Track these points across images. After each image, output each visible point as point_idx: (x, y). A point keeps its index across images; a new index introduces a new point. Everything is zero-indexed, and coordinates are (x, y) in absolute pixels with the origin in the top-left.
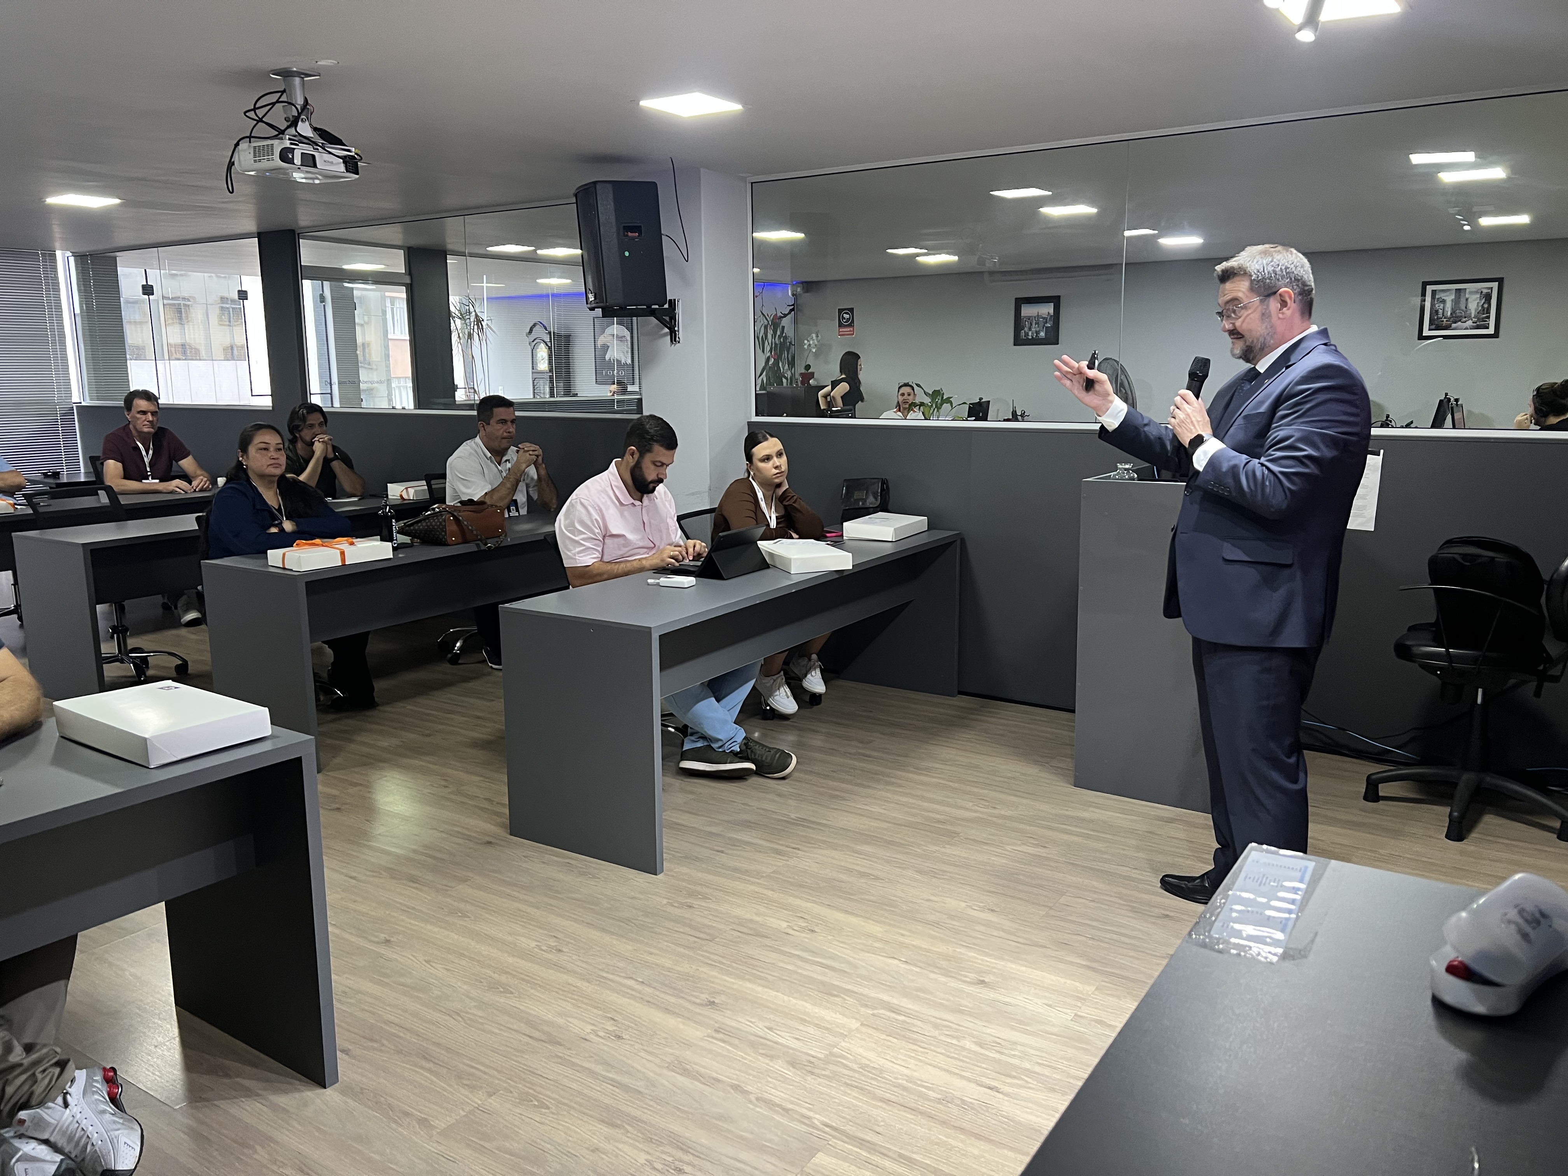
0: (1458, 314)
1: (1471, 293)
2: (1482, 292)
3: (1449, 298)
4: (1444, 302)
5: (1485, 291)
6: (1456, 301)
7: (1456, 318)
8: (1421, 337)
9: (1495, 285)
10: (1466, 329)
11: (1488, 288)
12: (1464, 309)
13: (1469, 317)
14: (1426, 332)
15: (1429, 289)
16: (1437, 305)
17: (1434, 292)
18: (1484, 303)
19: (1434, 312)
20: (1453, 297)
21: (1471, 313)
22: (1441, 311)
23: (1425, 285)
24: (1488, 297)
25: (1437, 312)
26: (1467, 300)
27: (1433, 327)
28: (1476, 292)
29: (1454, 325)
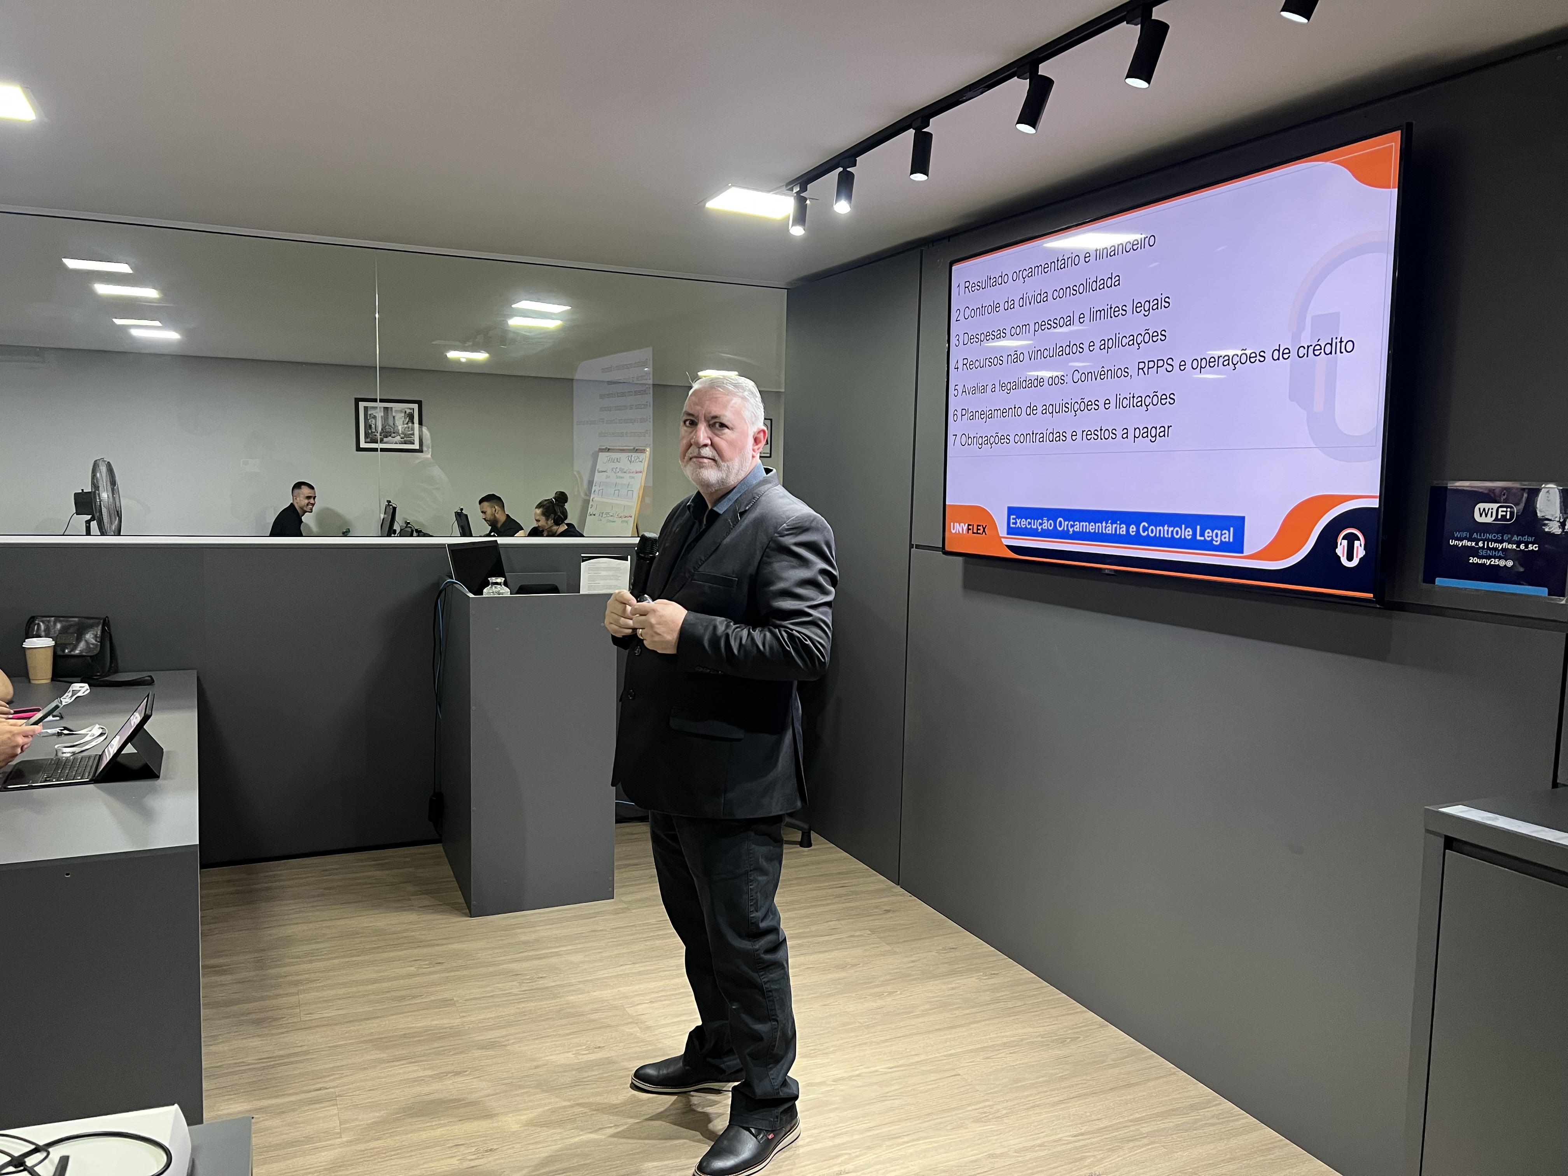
0: (387, 430)
1: (396, 411)
2: (406, 412)
3: (380, 414)
4: (375, 417)
5: (408, 411)
6: (385, 418)
7: (386, 434)
8: (359, 449)
9: (416, 406)
10: (396, 443)
11: (410, 409)
12: (393, 426)
13: (396, 433)
14: (363, 445)
15: (362, 405)
16: (370, 421)
17: (366, 408)
18: (408, 421)
19: (368, 427)
20: (383, 415)
21: (399, 430)
22: (373, 426)
23: (357, 401)
24: (411, 417)
25: (370, 426)
26: (394, 417)
27: (368, 440)
28: (401, 411)
29: (385, 440)
